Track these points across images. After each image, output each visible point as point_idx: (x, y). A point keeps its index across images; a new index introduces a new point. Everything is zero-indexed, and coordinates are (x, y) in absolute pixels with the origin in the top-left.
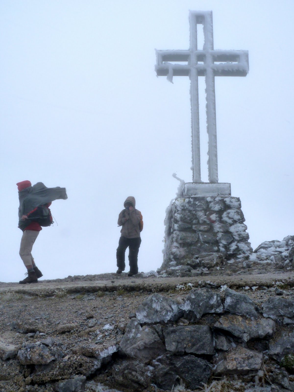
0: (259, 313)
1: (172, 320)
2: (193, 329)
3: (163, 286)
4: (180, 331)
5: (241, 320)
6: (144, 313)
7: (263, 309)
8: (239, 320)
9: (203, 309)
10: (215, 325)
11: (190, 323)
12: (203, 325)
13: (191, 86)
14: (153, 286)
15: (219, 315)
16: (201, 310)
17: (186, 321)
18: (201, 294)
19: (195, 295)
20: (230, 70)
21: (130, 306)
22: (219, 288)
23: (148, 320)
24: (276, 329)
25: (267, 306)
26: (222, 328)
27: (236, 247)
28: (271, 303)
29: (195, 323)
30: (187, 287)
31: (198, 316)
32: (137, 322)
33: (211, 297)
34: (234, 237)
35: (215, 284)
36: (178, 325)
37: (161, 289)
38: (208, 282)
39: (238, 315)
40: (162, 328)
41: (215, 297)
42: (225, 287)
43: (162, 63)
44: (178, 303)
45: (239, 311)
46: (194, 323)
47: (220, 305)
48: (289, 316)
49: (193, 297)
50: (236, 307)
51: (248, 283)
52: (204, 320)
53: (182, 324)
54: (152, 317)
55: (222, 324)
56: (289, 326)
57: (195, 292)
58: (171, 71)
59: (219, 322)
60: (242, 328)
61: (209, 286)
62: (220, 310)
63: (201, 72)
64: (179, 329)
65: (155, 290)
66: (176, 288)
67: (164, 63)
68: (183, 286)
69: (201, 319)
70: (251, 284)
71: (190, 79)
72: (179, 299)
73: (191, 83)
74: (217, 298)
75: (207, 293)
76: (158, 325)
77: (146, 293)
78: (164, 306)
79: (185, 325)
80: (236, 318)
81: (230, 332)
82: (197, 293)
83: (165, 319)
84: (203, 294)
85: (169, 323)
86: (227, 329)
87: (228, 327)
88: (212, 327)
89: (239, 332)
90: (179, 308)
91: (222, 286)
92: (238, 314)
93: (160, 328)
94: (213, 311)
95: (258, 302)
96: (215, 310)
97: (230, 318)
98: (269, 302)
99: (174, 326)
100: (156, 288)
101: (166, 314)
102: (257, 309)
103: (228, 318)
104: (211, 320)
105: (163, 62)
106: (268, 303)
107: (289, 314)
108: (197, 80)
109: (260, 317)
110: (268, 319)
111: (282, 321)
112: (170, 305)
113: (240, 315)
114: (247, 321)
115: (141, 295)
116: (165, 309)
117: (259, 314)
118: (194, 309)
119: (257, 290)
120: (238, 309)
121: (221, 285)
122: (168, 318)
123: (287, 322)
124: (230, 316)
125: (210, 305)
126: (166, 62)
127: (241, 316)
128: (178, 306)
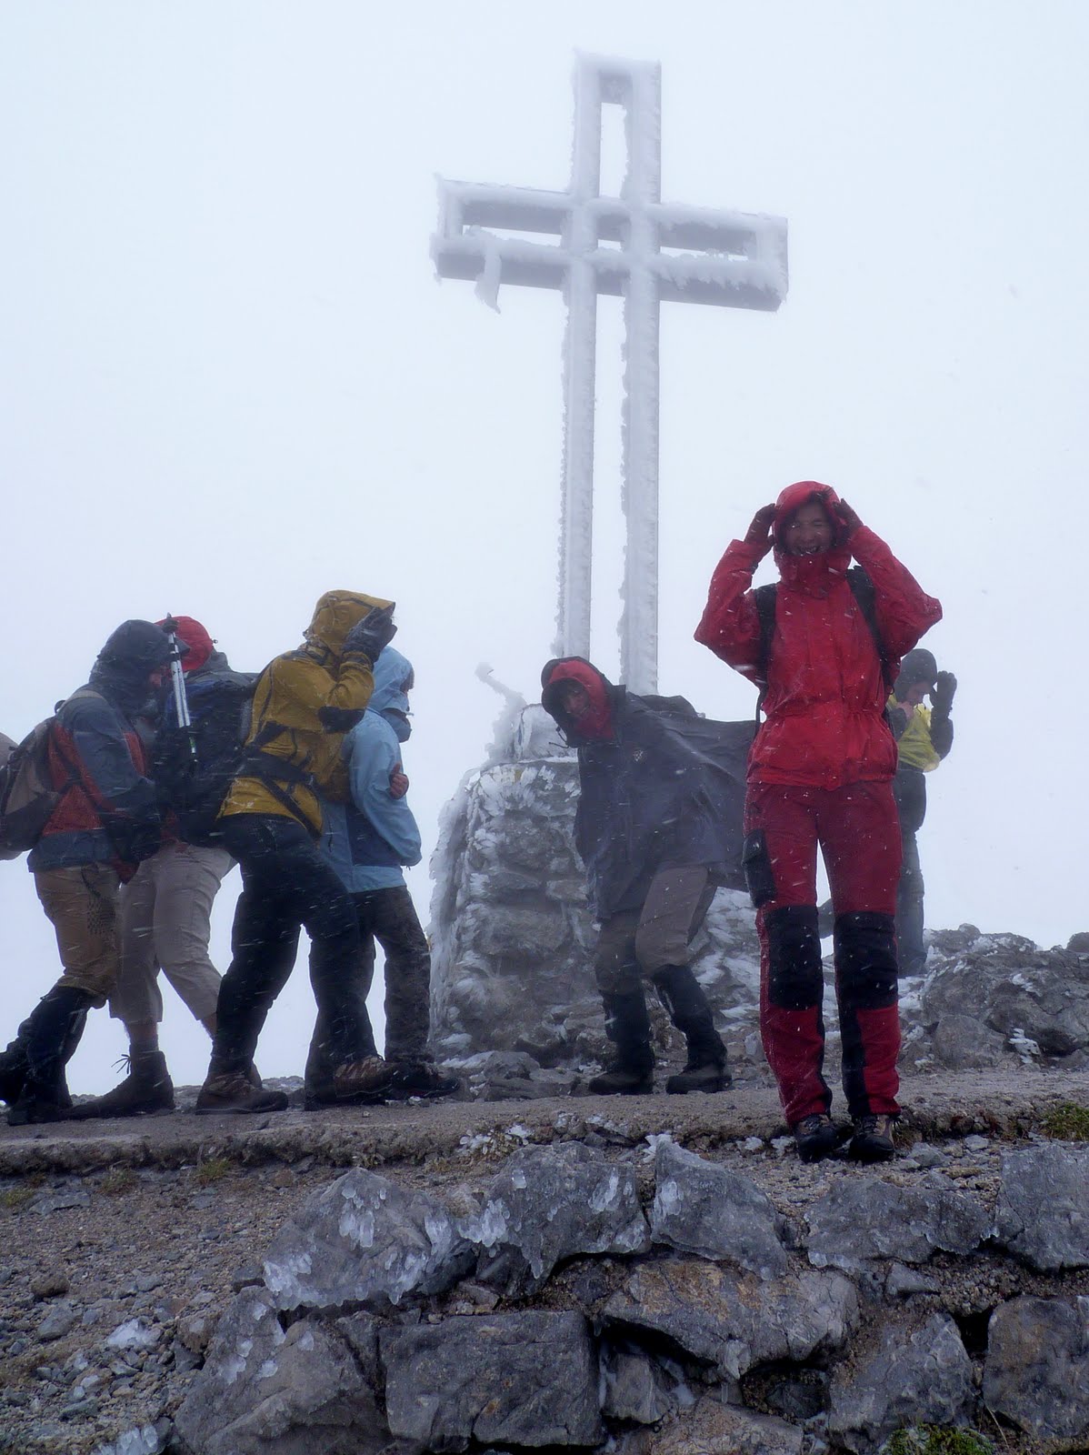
0: (794, 1249)
1: (424, 1289)
2: (512, 1328)
3: (400, 1138)
4: (455, 1339)
5: (716, 1283)
6: (302, 1265)
7: (809, 1231)
8: (711, 1281)
9: (560, 1238)
10: (608, 1309)
11: (500, 1301)
12: (556, 1310)
13: (568, 331)
14: (358, 1138)
15: (628, 1261)
16: (550, 1243)
17: (485, 1292)
18: (556, 1169)
19: (527, 1174)
20: (720, 280)
21: (245, 1232)
22: (639, 1146)
23: (316, 1293)
24: (861, 1317)
25: (823, 1216)
26: (638, 1322)
27: (718, 972)
28: (840, 1206)
29: (525, 1299)
30: (507, 1144)
31: (539, 1270)
32: (266, 1304)
33: (593, 1185)
34: (714, 931)
35: (624, 1128)
36: (450, 1312)
37: (392, 1153)
38: (596, 1120)
39: (709, 1261)
40: (377, 1329)
41: (614, 1181)
42: (665, 1138)
43: (460, 231)
44: (455, 1214)
45: (711, 1244)
46: (519, 1303)
47: (634, 1217)
48: (911, 1259)
49: (521, 1183)
50: (699, 1223)
51: (758, 1123)
52: (563, 1286)
53: (465, 1307)
54: (335, 1281)
55: (639, 1302)
56: (909, 1303)
57: (528, 1163)
58: (493, 265)
59: (628, 1293)
60: (720, 1317)
61: (597, 1138)
62: (630, 1240)
63: (611, 280)
64: (451, 1334)
65: (365, 1157)
66: (461, 1146)
67: (468, 231)
68: (487, 1139)
69: (549, 1282)
70: (768, 1126)
71: (567, 300)
72: (462, 1194)
73: (568, 318)
74: (621, 1186)
75: (580, 1166)
76: (358, 1315)
77: (325, 1170)
78: (391, 1228)
79: (480, 1314)
80: (696, 1274)
81: (672, 1338)
82: (539, 1163)
83: (394, 1286)
84: (564, 1168)
85: (408, 1305)
86: (657, 1325)
87: (662, 1317)
88: (594, 1318)
89: (708, 1335)
90: (456, 1235)
91: (649, 1138)
92: (707, 1256)
93: (369, 1329)
94: (601, 1246)
95: (790, 1201)
96: (611, 1240)
97: (671, 1276)
98: (833, 1200)
99: (431, 1317)
100: (371, 1150)
101: (399, 1265)
102: (784, 1234)
103: (662, 1273)
104: (593, 1285)
105: (466, 227)
106: (829, 1203)
107: (912, 1248)
108: (593, 310)
109: (797, 1267)
110: (830, 1274)
111: (882, 1279)
112: (420, 1222)
113: (716, 1258)
114: (742, 1287)
115: (303, 1183)
116: (395, 1239)
117: (794, 1253)
118: (522, 1235)
119: (789, 1150)
120: (708, 1231)
121: (646, 1134)
122: (407, 1281)
123: (901, 1286)
124: (672, 1264)
125: (592, 1217)
126: (475, 227)
127: (718, 1264)
128: (452, 1226)
